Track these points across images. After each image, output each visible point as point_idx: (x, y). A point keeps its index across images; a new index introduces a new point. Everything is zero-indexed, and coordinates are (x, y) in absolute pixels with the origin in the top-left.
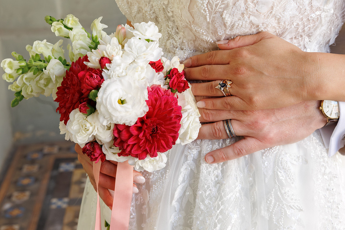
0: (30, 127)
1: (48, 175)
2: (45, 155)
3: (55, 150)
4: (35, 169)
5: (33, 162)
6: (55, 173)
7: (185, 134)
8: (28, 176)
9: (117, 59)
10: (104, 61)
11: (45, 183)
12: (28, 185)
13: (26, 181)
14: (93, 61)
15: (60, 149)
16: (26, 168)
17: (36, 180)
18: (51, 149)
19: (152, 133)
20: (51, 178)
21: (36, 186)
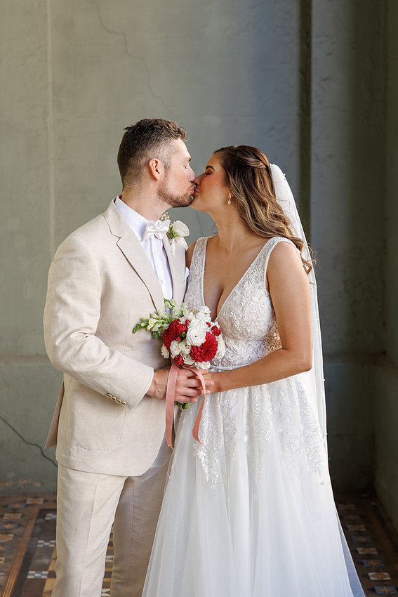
1: (33, 522)
2: (27, 506)
3: (41, 502)
4: (18, 516)
5: (15, 511)
6: (41, 521)
7: (219, 353)
8: (11, 522)
9: (193, 321)
10: (187, 322)
11: (30, 529)
12: (10, 529)
13: (8, 526)
14: (182, 321)
15: (45, 501)
16: (7, 516)
17: (20, 526)
18: (35, 501)
19: (206, 351)
20: (36, 525)
21: (20, 530)
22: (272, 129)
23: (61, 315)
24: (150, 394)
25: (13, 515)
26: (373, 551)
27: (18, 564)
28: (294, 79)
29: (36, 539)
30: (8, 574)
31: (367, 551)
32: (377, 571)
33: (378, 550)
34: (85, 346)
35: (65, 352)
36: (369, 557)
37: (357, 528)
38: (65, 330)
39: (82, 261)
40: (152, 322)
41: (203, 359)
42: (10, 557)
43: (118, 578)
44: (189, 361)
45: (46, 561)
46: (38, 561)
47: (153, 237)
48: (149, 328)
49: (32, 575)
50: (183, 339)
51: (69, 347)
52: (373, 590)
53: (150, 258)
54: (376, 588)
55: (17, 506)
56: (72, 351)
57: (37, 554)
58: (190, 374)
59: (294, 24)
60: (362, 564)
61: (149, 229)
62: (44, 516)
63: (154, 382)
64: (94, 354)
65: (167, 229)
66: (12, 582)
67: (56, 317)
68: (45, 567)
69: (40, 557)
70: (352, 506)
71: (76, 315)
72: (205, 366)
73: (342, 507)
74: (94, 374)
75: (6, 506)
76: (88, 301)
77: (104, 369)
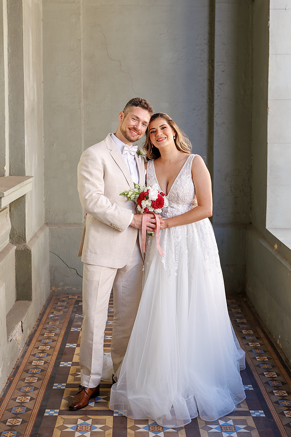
0: (62, 284)
2: (69, 299)
3: (76, 297)
4: (65, 304)
5: (63, 301)
6: (76, 305)
8: (61, 306)
9: (151, 189)
10: (148, 190)
11: (71, 309)
12: (61, 309)
13: (60, 308)
15: (78, 297)
16: (59, 304)
17: (66, 308)
18: (73, 297)
19: (159, 203)
20: (74, 307)
21: (66, 309)
22: (194, 109)
23: (86, 185)
24: (132, 225)
25: (62, 303)
26: (245, 321)
27: (66, 325)
28: (205, 84)
29: (74, 314)
30: (61, 329)
31: (242, 321)
32: (247, 329)
33: (247, 321)
34: (100, 200)
35: (90, 203)
36: (243, 323)
37: (236, 310)
38: (89, 192)
39: (93, 160)
40: (130, 193)
41: (158, 207)
42: (62, 322)
43: (117, 323)
44: (151, 210)
45: (80, 323)
46: (76, 323)
47: (129, 153)
48: (128, 196)
49: (73, 329)
50: (147, 198)
51: (92, 200)
52: (245, 338)
53: (126, 162)
54: (246, 337)
55: (64, 299)
56: (93, 202)
57: (75, 320)
58: (152, 216)
59: (205, 56)
60: (239, 326)
61: (125, 148)
62: (78, 304)
63: (134, 219)
64: (104, 203)
65: (136, 150)
66: (63, 332)
67: (84, 186)
68: (80, 326)
69: (76, 322)
70: (234, 301)
71: (93, 185)
72: (159, 211)
73: (229, 301)
74: (105, 214)
75: (59, 299)
76: (98, 179)
77: (109, 211)
